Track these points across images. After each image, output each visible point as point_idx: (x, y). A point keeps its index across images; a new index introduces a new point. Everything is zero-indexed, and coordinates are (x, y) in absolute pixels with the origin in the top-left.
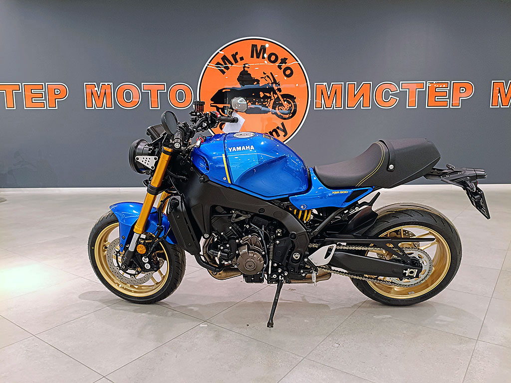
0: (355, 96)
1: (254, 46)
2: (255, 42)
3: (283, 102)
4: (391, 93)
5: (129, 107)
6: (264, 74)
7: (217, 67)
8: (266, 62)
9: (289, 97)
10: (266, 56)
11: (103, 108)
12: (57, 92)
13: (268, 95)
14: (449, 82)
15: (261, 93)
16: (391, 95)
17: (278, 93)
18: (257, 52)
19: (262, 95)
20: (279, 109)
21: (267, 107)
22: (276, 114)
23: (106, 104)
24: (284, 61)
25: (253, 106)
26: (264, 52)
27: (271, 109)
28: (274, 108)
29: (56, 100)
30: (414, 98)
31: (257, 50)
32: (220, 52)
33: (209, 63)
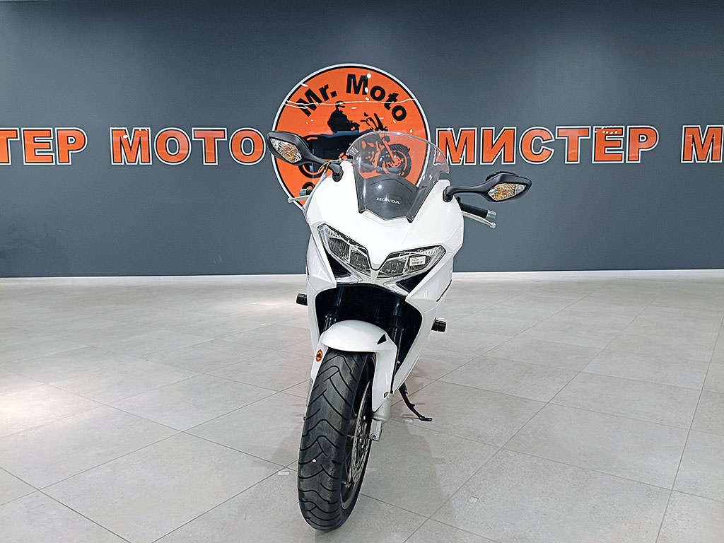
0: (493, 146)
1: (351, 77)
2: (352, 71)
3: (392, 155)
5: (173, 161)
6: (366, 115)
7: (299, 106)
8: (367, 99)
9: (401, 149)
10: (367, 90)
11: (136, 164)
12: (71, 140)
13: (372, 145)
14: (624, 127)
16: (544, 145)
17: (385, 142)
18: (355, 85)
19: (364, 145)
20: (386, 166)
21: (370, 162)
23: (141, 158)
24: (393, 97)
26: (366, 85)
27: (376, 166)
28: (380, 164)
29: (70, 152)
30: (575, 149)
31: (355, 82)
32: (304, 85)
33: (288, 99)
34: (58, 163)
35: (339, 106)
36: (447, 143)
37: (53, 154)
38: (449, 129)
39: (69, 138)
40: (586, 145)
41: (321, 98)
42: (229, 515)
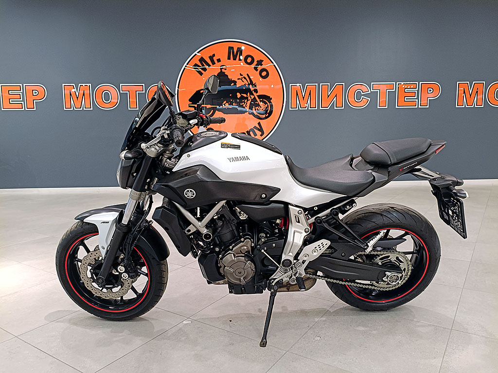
0: (328, 96)
1: (231, 48)
2: (231, 45)
3: (259, 102)
4: (362, 94)
5: (107, 107)
6: (241, 75)
7: (194, 68)
8: (242, 64)
9: (265, 98)
10: (241, 58)
11: (81, 109)
12: (35, 93)
13: (245, 95)
14: (417, 83)
15: (238, 94)
16: (363, 95)
17: (255, 94)
18: (234, 54)
19: (239, 95)
20: (255, 110)
21: (244, 108)
22: (253, 114)
23: (86, 105)
24: (260, 63)
25: (231, 107)
26: (241, 54)
27: (248, 110)
28: (251, 108)
29: (35, 101)
30: (383, 98)
31: (233, 52)
32: (198, 54)
33: (187, 64)
34: (26, 109)
35: (222, 68)
36: (297, 94)
37: (23, 103)
38: (298, 85)
39: (34, 91)
40: (392, 95)
41: (210, 63)
42: (150, 351)
